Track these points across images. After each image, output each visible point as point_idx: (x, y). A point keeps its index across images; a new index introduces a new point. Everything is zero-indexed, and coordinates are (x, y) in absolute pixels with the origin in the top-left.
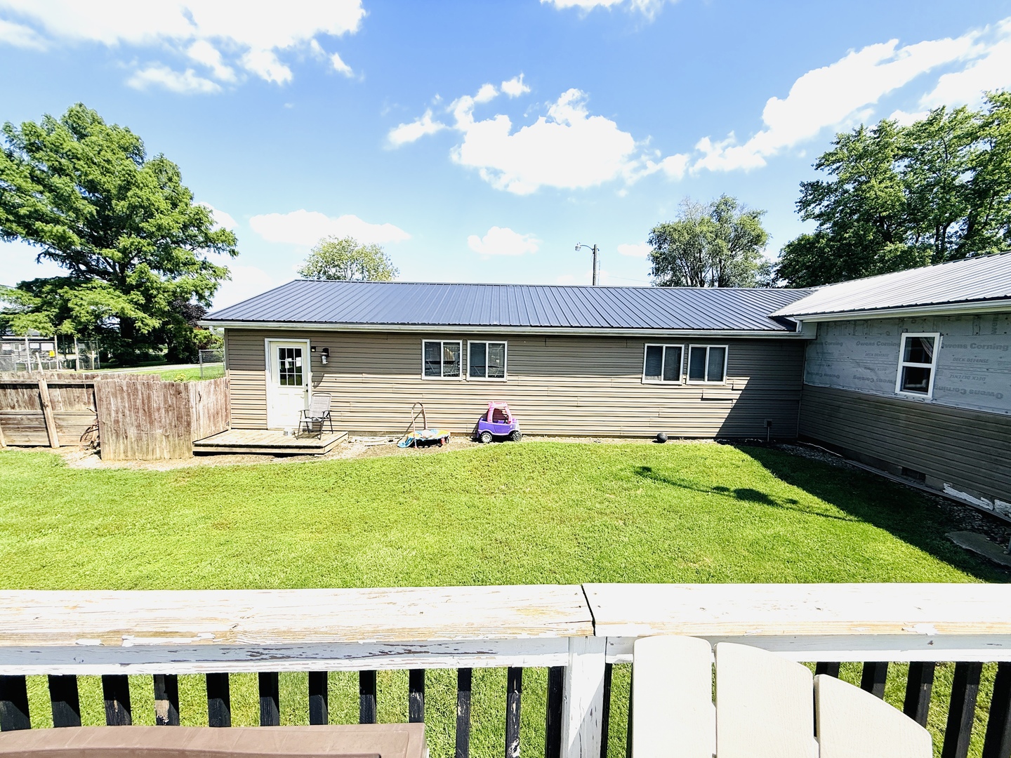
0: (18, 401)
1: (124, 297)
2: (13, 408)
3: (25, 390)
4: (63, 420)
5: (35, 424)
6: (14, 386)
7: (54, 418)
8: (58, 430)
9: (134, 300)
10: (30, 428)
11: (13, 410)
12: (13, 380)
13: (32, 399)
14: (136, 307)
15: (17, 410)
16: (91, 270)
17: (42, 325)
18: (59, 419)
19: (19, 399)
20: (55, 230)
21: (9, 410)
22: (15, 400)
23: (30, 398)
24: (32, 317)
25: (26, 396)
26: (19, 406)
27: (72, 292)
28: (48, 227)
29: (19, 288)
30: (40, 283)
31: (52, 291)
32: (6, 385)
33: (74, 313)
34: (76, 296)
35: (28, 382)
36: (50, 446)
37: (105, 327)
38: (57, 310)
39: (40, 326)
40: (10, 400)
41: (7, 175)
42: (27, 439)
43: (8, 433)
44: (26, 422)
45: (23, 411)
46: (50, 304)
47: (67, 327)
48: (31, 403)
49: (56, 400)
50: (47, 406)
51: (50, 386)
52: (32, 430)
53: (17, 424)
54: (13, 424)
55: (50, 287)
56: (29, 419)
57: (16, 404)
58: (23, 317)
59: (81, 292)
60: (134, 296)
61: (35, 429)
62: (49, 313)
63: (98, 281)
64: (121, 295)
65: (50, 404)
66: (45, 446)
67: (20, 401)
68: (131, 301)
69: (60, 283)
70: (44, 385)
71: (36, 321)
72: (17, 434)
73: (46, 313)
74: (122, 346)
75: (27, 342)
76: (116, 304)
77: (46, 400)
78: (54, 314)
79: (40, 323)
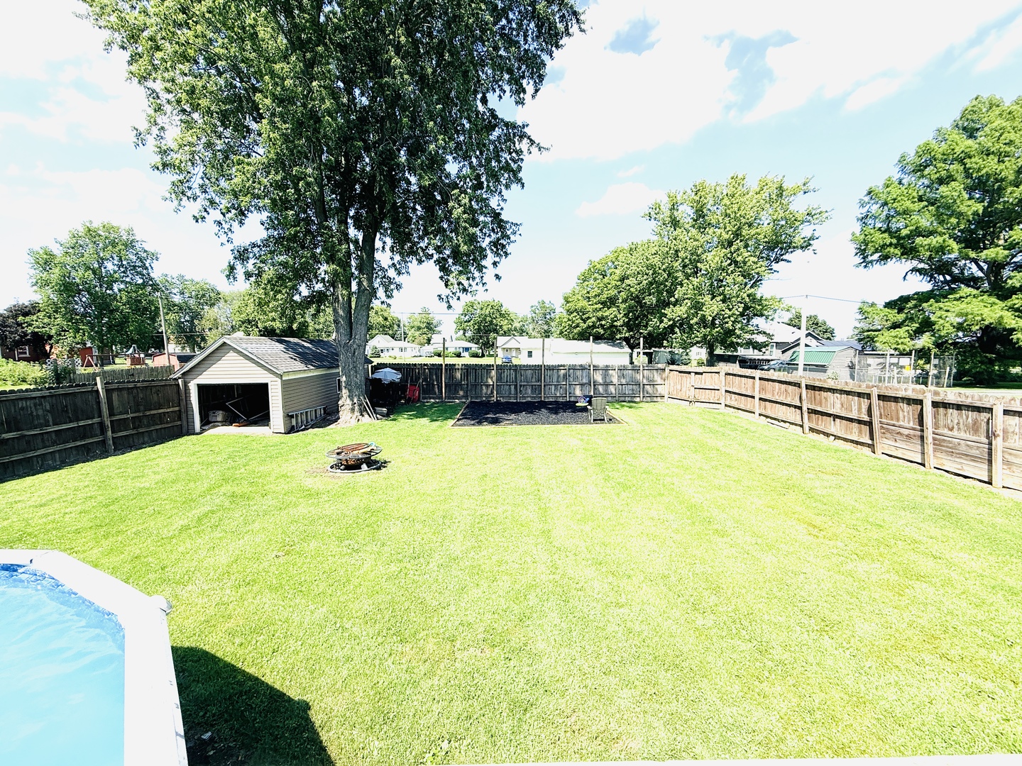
0: (958, 423)
1: (1001, 304)
2: (951, 429)
3: (970, 413)
4: (1016, 456)
5: (974, 452)
6: (959, 407)
7: (1003, 452)
8: (1005, 467)
9: (1016, 306)
10: (967, 455)
11: (950, 432)
12: (959, 399)
13: (978, 424)
14: (1017, 314)
15: (955, 433)
16: (955, 279)
17: (902, 340)
18: (1010, 454)
19: (961, 421)
20: (934, 242)
21: (946, 431)
22: (956, 421)
23: (975, 422)
24: (893, 332)
25: (970, 420)
26: (959, 429)
27: (937, 305)
28: (926, 241)
29: (885, 307)
30: (905, 299)
31: (915, 306)
32: (949, 404)
33: (936, 327)
34: (940, 308)
35: (978, 404)
36: (990, 483)
37: (960, 341)
38: (917, 325)
39: (900, 341)
40: (949, 421)
41: (899, 201)
42: (959, 467)
43: (938, 454)
44: (963, 448)
45: (963, 435)
46: (912, 319)
47: (925, 341)
48: (975, 428)
49: (1011, 430)
50: (998, 435)
51: (1006, 412)
52: (969, 458)
53: (950, 448)
54: (947, 447)
55: (914, 302)
56: (968, 446)
57: (956, 427)
58: (886, 333)
59: (946, 304)
60: (1016, 301)
61: (974, 458)
62: (909, 328)
63: (965, 290)
64: (997, 301)
65: (1001, 434)
66: (980, 481)
67: (961, 423)
68: (1012, 308)
69: (923, 297)
70: (998, 411)
71: (896, 337)
72: (949, 458)
73: (907, 328)
74: (982, 362)
75: (888, 356)
76: (991, 313)
77: (998, 428)
78: (914, 329)
79: (900, 338)
